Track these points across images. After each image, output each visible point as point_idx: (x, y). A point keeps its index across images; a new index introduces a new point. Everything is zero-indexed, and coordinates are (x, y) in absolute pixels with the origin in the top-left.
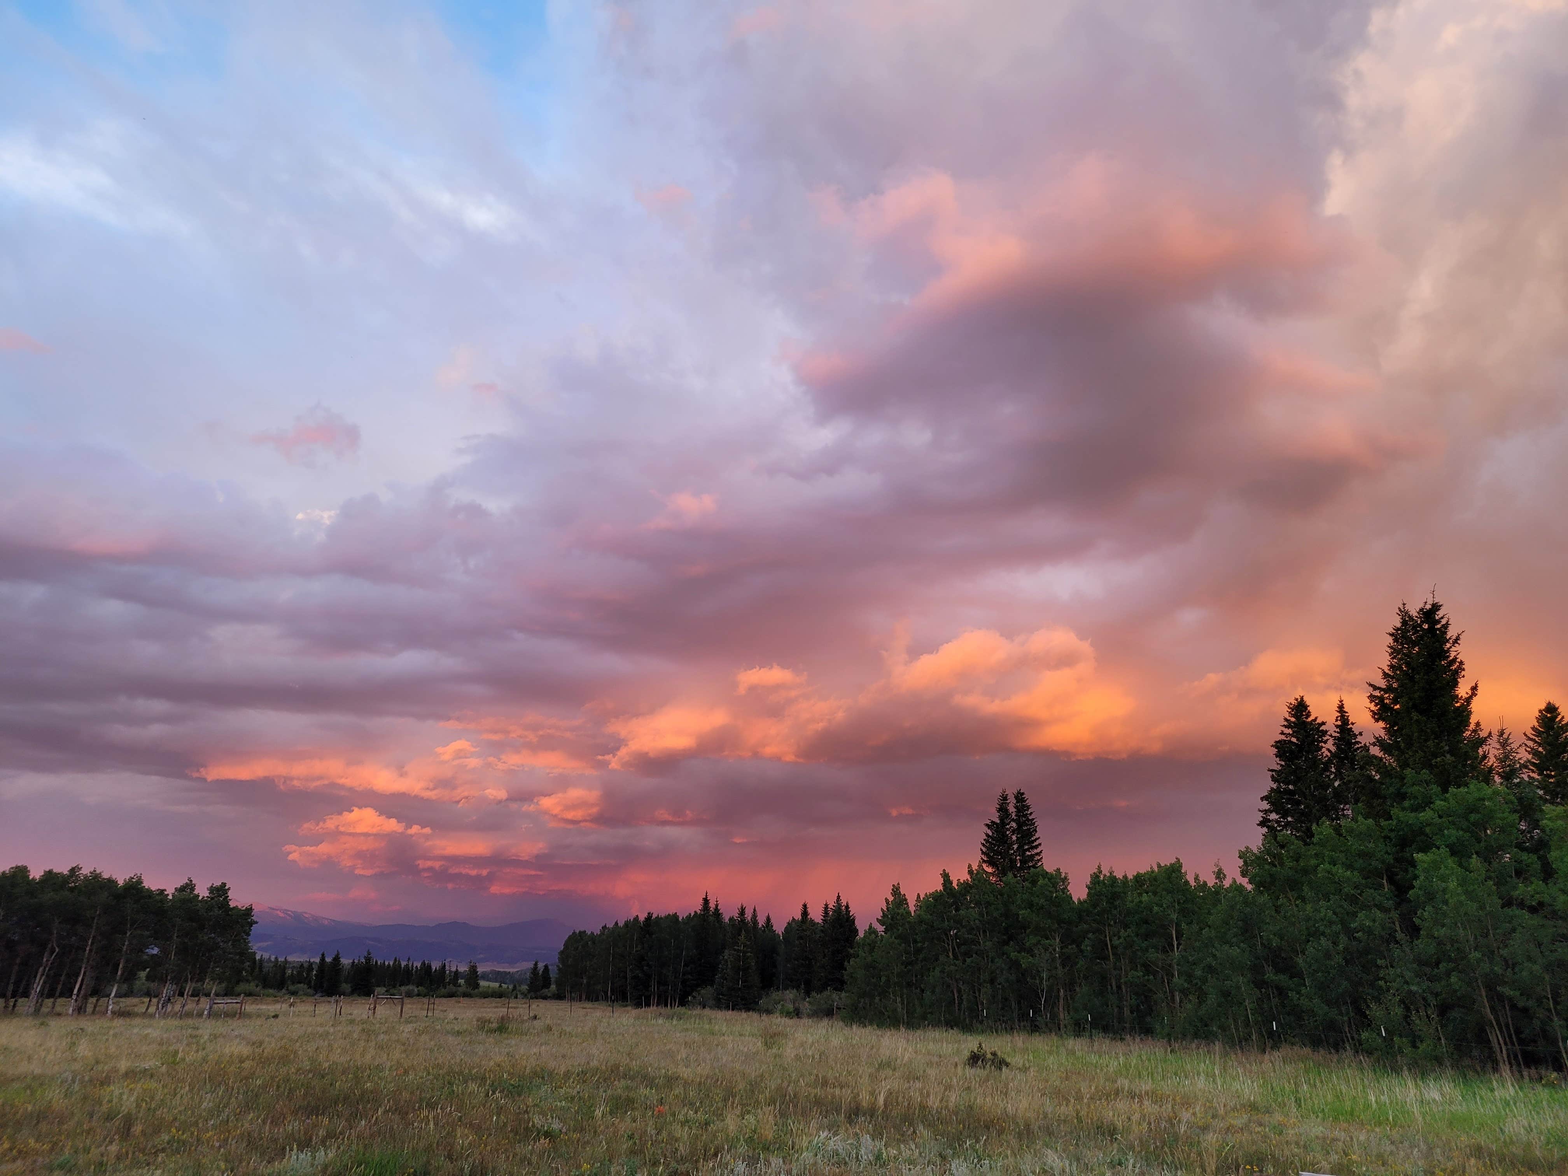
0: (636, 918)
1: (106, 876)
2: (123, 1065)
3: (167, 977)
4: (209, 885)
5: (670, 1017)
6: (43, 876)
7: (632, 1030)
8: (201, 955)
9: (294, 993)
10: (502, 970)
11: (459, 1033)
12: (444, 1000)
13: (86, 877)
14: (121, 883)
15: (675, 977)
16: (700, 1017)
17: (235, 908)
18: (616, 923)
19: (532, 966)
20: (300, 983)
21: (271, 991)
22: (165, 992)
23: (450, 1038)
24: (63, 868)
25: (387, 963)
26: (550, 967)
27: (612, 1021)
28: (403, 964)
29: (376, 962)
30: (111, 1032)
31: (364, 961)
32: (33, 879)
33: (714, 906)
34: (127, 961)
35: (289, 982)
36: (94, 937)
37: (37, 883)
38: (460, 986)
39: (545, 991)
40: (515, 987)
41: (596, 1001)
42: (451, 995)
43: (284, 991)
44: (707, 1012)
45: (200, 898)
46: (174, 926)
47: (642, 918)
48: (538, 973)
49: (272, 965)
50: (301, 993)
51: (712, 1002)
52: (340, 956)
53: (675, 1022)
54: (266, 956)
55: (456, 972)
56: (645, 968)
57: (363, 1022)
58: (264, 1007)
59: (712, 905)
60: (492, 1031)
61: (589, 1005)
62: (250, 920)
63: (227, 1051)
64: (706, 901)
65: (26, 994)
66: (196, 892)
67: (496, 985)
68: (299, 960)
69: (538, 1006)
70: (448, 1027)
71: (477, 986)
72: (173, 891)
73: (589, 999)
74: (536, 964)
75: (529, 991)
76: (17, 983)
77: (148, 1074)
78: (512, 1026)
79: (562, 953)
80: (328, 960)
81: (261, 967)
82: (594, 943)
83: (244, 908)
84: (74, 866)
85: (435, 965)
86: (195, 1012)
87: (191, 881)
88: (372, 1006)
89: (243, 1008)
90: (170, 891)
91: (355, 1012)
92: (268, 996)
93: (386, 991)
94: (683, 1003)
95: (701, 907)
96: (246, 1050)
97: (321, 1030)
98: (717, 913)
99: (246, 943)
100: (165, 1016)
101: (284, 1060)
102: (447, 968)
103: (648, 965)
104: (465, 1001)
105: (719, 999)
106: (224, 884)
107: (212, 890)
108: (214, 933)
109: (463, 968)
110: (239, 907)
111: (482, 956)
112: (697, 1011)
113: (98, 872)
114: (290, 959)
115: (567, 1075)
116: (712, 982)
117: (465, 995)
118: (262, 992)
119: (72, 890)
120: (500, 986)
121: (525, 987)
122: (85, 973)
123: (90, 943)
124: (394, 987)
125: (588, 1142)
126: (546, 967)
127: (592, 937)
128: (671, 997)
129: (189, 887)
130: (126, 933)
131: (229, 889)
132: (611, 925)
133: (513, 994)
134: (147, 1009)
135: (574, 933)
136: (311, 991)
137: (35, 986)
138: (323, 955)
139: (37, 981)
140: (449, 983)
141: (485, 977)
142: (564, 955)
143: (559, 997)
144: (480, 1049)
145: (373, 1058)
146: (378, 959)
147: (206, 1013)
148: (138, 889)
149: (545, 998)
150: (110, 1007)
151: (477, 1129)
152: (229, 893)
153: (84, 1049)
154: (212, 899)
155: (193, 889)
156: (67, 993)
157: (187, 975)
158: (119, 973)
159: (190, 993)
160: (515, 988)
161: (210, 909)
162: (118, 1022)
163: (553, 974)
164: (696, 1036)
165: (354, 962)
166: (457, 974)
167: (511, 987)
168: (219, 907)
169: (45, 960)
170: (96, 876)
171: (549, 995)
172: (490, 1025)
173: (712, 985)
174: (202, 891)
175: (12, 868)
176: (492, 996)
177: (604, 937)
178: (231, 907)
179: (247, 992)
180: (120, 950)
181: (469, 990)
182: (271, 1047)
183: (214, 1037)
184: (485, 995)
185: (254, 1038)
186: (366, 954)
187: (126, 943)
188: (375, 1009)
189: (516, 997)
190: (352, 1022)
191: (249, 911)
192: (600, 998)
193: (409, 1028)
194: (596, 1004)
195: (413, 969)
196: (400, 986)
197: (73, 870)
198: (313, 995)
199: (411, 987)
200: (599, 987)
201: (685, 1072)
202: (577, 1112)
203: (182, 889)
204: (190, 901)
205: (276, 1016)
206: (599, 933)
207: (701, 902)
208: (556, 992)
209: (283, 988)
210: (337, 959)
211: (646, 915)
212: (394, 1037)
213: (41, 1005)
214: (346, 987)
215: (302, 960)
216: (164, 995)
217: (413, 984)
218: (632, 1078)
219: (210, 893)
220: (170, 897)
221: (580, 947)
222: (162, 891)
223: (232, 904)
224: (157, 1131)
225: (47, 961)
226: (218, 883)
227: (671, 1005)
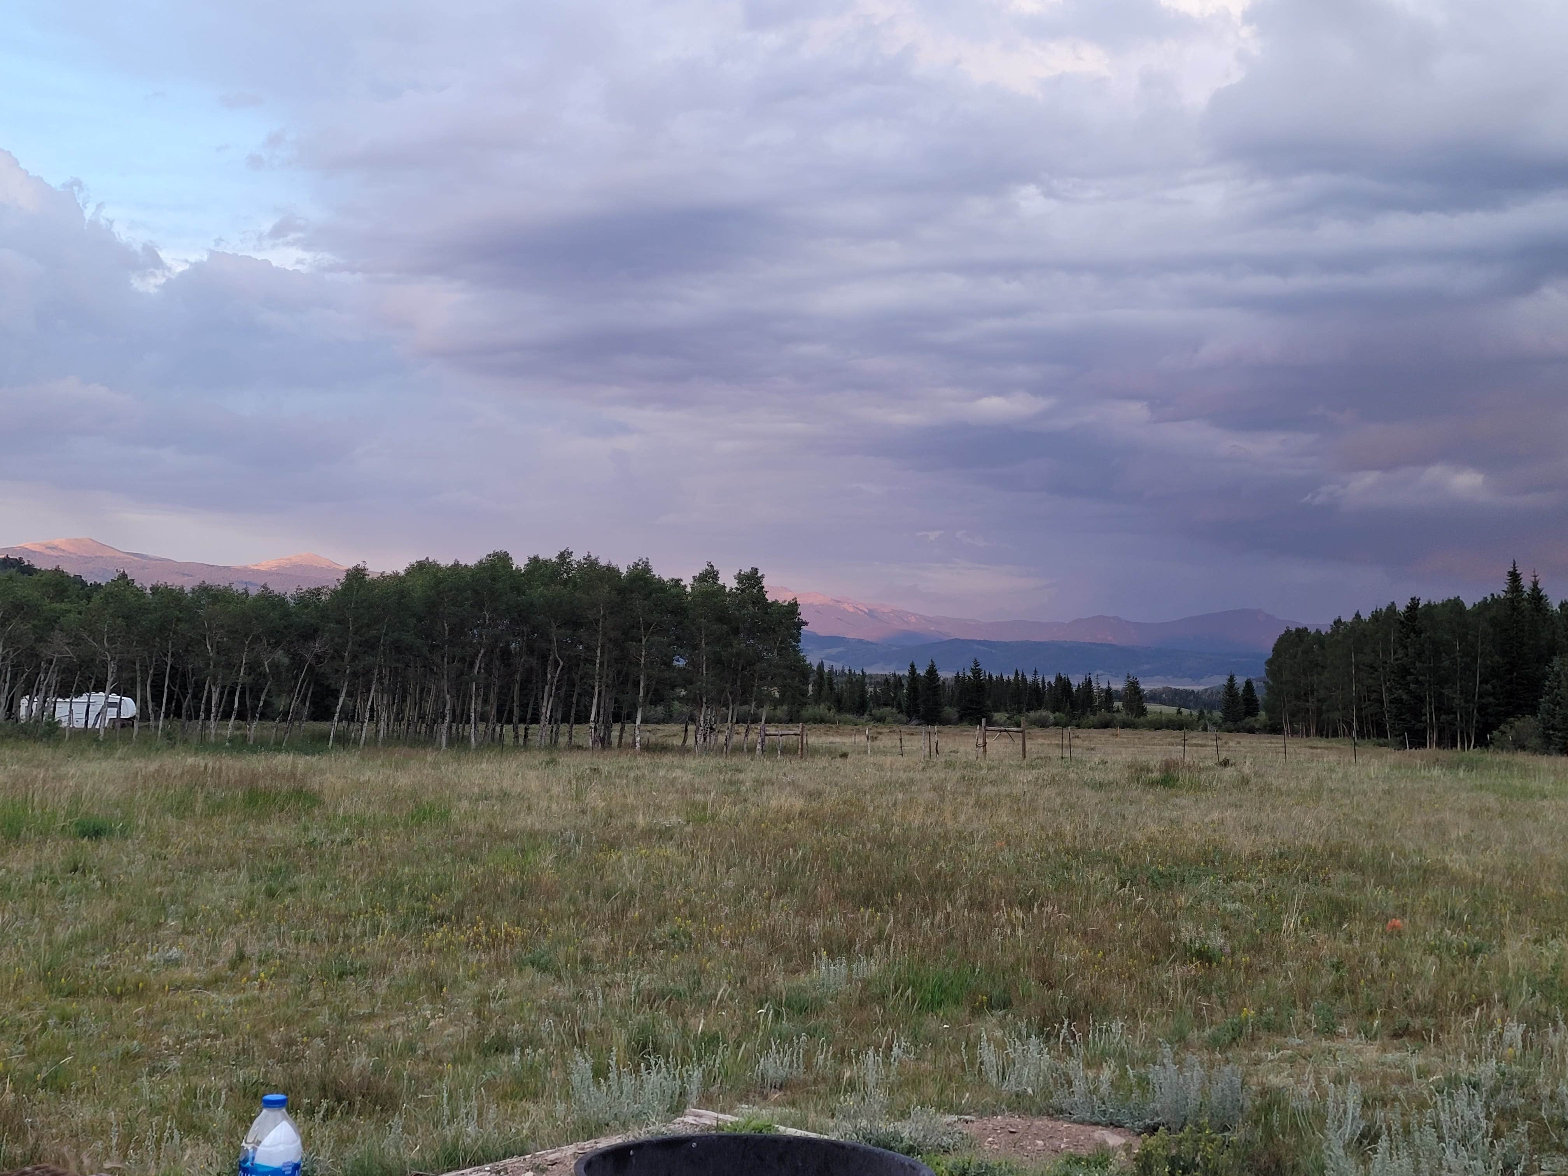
0: (1392, 608)
1: (603, 562)
2: (641, 821)
3: (701, 699)
4: (736, 572)
5: (1453, 766)
6: (528, 565)
7: (1382, 786)
8: (740, 669)
9: (881, 720)
10: (1181, 688)
11: (1101, 786)
12: (1094, 732)
13: (579, 564)
14: (624, 571)
15: (1467, 701)
16: (1508, 766)
17: (775, 603)
18: (1358, 616)
19: (1225, 683)
20: (886, 705)
21: (849, 717)
22: (702, 718)
23: (1088, 793)
24: (550, 554)
25: (1005, 678)
26: (1254, 685)
27: (1352, 769)
28: (1029, 678)
29: (990, 676)
30: (632, 775)
31: (970, 674)
32: (517, 568)
33: (1531, 585)
34: (649, 678)
35: (871, 705)
36: (603, 646)
37: (523, 575)
38: (1118, 711)
39: (1250, 721)
40: (1201, 713)
41: (1333, 736)
42: (1105, 725)
43: (866, 716)
44: (1521, 757)
45: (727, 590)
46: (699, 629)
47: (1401, 608)
48: (1237, 694)
49: (845, 679)
50: (889, 719)
51: (1535, 741)
52: (936, 667)
53: (1461, 774)
54: (838, 667)
55: (1108, 691)
56: (1412, 686)
57: (967, 765)
58: (838, 739)
59: (1526, 584)
60: (1153, 783)
61: (1322, 742)
62: (796, 620)
63: (774, 803)
64: (1514, 577)
65: (536, 720)
66: (720, 582)
67: (1172, 710)
68: (884, 673)
69: (1239, 743)
70: (1088, 775)
71: (1143, 712)
72: (691, 581)
73: (1321, 733)
74: (1231, 679)
75: (1225, 720)
76: (523, 706)
77: (666, 834)
78: (1183, 776)
79: (1270, 663)
80: (921, 672)
81: (831, 684)
82: (1322, 647)
83: (786, 603)
84: (562, 550)
85: (1076, 681)
86: (745, 746)
87: (712, 566)
88: (981, 741)
89: (805, 742)
90: (687, 581)
91: (962, 749)
92: (845, 723)
93: (1009, 718)
94: (1482, 742)
95: (1506, 587)
96: (799, 804)
97: (903, 776)
98: (1537, 597)
99: (797, 652)
100: (707, 750)
101: (842, 821)
102: (1094, 685)
103: (1417, 682)
104: (1125, 735)
105: (1549, 737)
106: (755, 571)
107: (741, 578)
108: (753, 639)
109: (1118, 686)
110: (780, 602)
111: (1147, 667)
112: (1503, 757)
113: (593, 557)
114: (868, 672)
115: (1255, 858)
116: (1533, 710)
117: (1125, 725)
118: (837, 717)
119: (565, 583)
120: (1179, 712)
121: (1217, 714)
122: (600, 694)
123: (599, 654)
124: (1020, 712)
125: (1264, 971)
126: (1249, 684)
127: (1319, 637)
128: (1462, 733)
129: (710, 576)
130: (641, 640)
131: (763, 576)
132: (1348, 618)
133: (1199, 724)
134: (685, 741)
135: (1288, 632)
136: (903, 717)
137: (544, 710)
138: (912, 666)
139: (545, 704)
140: (1100, 707)
141: (1155, 697)
142: (1275, 665)
143: (1274, 729)
144: (1131, 811)
145: (970, 820)
146: (992, 670)
147: (759, 747)
148: (647, 579)
149: (1251, 731)
150: (638, 739)
151: (1094, 939)
152: (765, 583)
153: (595, 798)
154: (743, 591)
155: (715, 577)
156: (582, 718)
157: (726, 695)
158: (641, 694)
159: (734, 720)
160: (1201, 715)
161: (742, 605)
162: (643, 761)
163: (1261, 695)
164: (1491, 800)
165: (958, 676)
166: (1109, 695)
167: (1195, 713)
168: (753, 603)
169: (549, 676)
170: (591, 564)
171: (1257, 726)
172: (1150, 775)
173: (1534, 714)
174: (728, 581)
175: (489, 555)
176: (1168, 728)
177: (1340, 638)
178: (770, 601)
179: (818, 717)
180: (638, 664)
181: (1131, 718)
182: (832, 801)
183: (759, 784)
184: (1158, 725)
185: (811, 786)
186: (972, 665)
187: (643, 654)
188: (985, 745)
189: (1205, 729)
190: (949, 765)
191: (794, 606)
192: (1340, 731)
193: (1031, 775)
194: (1333, 742)
195: (1044, 687)
196: (1028, 710)
197: (563, 556)
198: (906, 723)
199: (1044, 713)
200: (1337, 715)
201: (1456, 861)
202: (1256, 922)
203: (702, 578)
204: (714, 594)
205: (844, 755)
206: (1329, 631)
207: (1507, 578)
208: (1269, 723)
209: (864, 711)
210: (932, 672)
211: (1408, 602)
212: (1004, 789)
213: (557, 734)
214: (951, 712)
215: (887, 673)
216: (702, 723)
217: (1046, 708)
218: (1362, 870)
219: (739, 583)
220: (689, 589)
221: (1300, 653)
222: (677, 582)
223: (770, 598)
224: (661, 918)
225: (552, 677)
226: (746, 570)
227: (1463, 744)
